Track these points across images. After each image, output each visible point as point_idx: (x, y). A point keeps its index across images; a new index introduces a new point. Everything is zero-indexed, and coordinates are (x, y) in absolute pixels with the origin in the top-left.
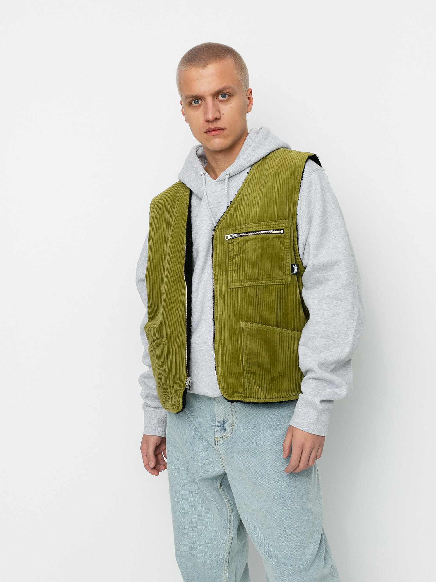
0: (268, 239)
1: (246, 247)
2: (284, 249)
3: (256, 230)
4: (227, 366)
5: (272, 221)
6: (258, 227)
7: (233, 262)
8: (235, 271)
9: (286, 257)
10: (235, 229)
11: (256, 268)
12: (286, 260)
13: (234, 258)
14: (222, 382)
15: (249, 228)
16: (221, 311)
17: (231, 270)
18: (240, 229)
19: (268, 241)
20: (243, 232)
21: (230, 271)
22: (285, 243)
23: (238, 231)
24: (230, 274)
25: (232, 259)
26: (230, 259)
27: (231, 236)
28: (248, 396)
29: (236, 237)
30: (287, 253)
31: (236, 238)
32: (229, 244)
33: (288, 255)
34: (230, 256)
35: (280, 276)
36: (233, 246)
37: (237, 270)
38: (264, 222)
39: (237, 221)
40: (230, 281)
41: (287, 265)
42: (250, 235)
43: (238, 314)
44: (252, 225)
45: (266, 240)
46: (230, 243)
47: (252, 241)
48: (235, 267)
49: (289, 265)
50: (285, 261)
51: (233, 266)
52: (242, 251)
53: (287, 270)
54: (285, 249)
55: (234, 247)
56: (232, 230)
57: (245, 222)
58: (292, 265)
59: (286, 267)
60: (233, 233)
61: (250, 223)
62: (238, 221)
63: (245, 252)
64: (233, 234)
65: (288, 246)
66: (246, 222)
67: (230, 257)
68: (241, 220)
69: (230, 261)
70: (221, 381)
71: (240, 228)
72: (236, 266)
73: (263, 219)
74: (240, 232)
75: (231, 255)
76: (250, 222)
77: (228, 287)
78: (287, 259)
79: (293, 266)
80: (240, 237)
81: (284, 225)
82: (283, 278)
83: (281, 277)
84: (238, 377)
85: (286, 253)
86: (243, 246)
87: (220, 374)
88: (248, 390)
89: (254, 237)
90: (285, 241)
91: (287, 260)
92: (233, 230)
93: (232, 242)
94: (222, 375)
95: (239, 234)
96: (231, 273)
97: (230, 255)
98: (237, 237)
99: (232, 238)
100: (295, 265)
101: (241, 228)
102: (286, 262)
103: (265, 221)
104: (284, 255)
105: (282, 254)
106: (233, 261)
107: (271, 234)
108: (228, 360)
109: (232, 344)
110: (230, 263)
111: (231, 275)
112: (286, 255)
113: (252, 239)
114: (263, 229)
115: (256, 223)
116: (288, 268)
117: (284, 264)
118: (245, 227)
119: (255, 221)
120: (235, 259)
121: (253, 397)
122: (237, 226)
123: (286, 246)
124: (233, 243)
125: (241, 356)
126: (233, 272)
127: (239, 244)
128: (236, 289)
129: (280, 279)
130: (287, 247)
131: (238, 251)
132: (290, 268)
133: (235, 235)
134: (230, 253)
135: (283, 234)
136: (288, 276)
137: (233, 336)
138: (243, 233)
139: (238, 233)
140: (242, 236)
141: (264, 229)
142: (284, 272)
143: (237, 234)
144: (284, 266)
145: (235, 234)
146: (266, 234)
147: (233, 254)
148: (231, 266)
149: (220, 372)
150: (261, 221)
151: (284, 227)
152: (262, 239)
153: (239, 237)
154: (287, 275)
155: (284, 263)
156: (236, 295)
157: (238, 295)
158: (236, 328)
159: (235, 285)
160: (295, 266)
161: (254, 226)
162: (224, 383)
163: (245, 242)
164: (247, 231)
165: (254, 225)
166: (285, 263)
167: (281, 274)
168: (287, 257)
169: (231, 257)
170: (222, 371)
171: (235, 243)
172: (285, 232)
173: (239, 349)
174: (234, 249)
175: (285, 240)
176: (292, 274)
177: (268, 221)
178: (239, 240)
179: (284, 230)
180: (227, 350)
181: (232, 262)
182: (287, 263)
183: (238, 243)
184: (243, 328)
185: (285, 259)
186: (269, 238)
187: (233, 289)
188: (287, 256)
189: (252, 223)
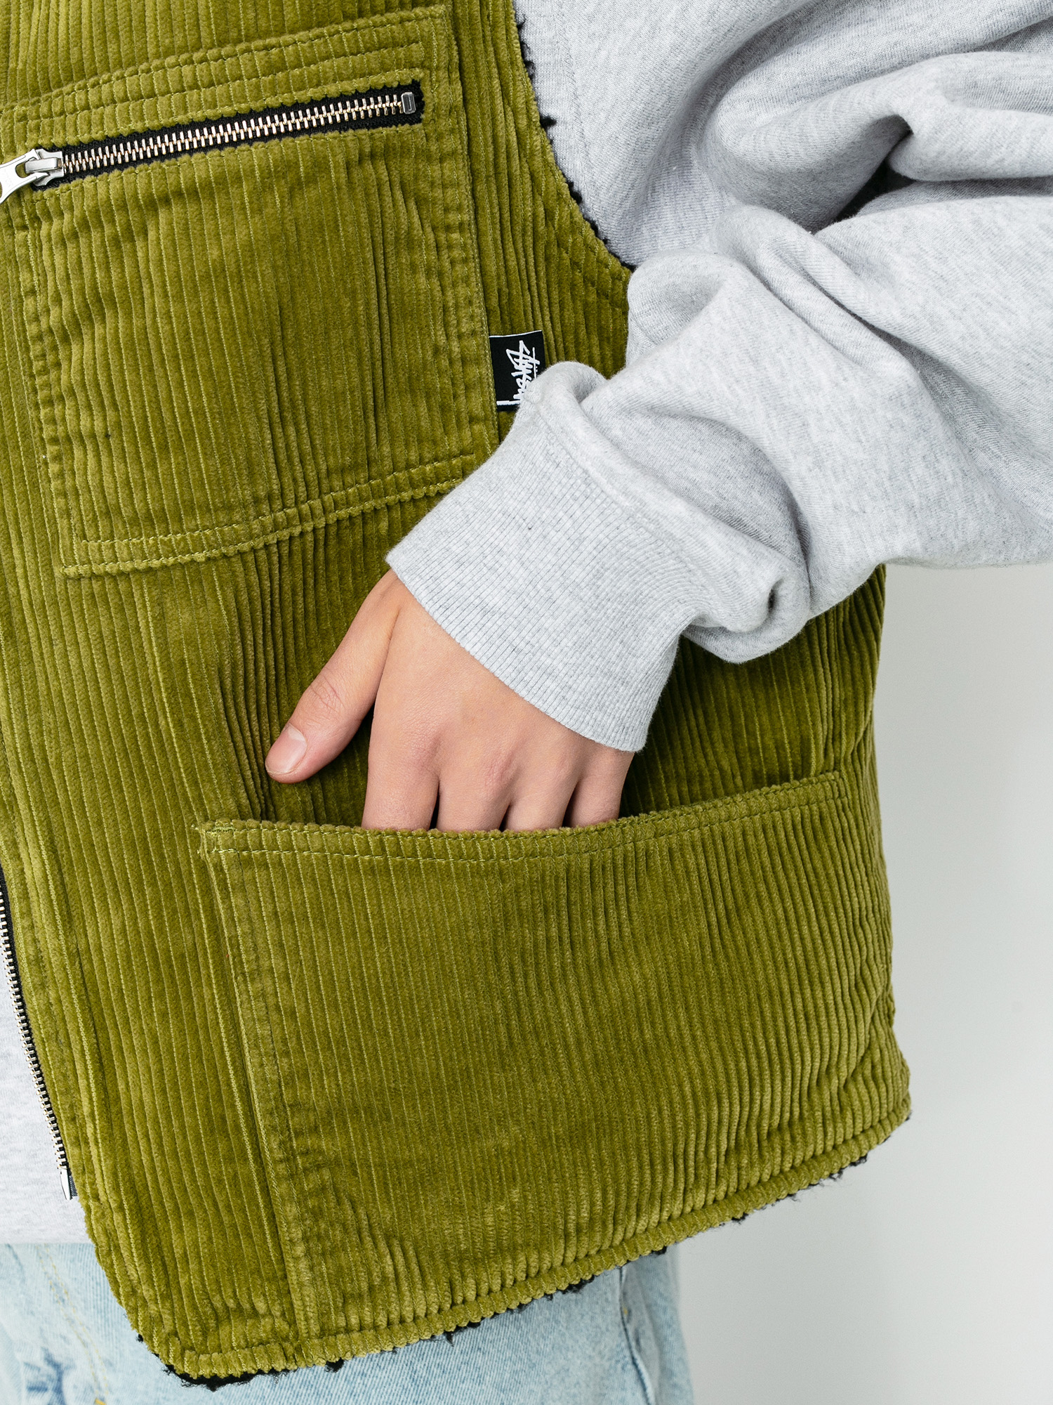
0: (311, 180)
1: (152, 255)
2: (431, 236)
3: (209, 113)
4: (147, 1136)
5: (320, 25)
6: (219, 89)
7: (64, 377)
8: (89, 447)
9: (449, 293)
10: (44, 109)
11: (250, 419)
12: (452, 320)
13: (66, 339)
14: (125, 1254)
15: (152, 95)
16: (30, 747)
17: (55, 441)
18: (87, 107)
19: (312, 193)
20: (112, 133)
21: (51, 449)
22: (438, 193)
23: (70, 130)
24: (53, 468)
25: (55, 348)
26: (35, 349)
27: (21, 170)
28: (315, 1329)
29: (61, 174)
30: (452, 263)
31: (63, 186)
32: (20, 235)
33: (466, 281)
34: (32, 330)
35: (420, 441)
36: (45, 252)
37: (100, 439)
38: (260, 43)
39: (51, 44)
40: (62, 524)
41: (462, 352)
42: (169, 156)
43: (166, 766)
44: (172, 74)
45: (296, 187)
46: (25, 228)
47: (191, 209)
48: (84, 415)
49: (479, 347)
50: (446, 325)
51: (69, 403)
52: (123, 287)
53: (467, 388)
54: (442, 237)
55: (58, 259)
56: (24, 118)
57: (112, 48)
58: (499, 349)
59: (458, 366)
60: (38, 147)
61: (157, 56)
62: (62, 42)
63: (146, 290)
64: (33, 153)
65: (459, 209)
66: (124, 48)
67: (40, 338)
68: (85, 33)
69: (37, 365)
70: (117, 1247)
71: (80, 97)
72: (89, 407)
73: (251, 15)
74: (85, 138)
75: (43, 320)
76: (151, 49)
77: (58, 571)
78: (457, 306)
79: (508, 352)
80: (89, 171)
81: (417, 50)
82: (441, 452)
83: (427, 446)
84: (228, 1207)
85: (447, 264)
86: (126, 247)
87: (103, 1199)
88: (309, 1291)
89: (201, 168)
90: (437, 174)
91: (462, 313)
92: (32, 123)
93: (36, 219)
94: (121, 1208)
95: (80, 147)
96: (58, 458)
97: (37, 319)
98: (68, 178)
99: (33, 186)
100: (522, 344)
101: (93, 98)
102: (453, 331)
103: (268, 34)
104: (435, 281)
105: (422, 279)
106: (64, 366)
107: (330, 135)
108: (146, 1098)
109: (159, 981)
110: (38, 381)
111: (61, 475)
112: (447, 281)
113: (194, 193)
114: (258, 98)
115: (197, 56)
116: (474, 372)
117: (436, 351)
118: (117, 88)
119: (191, 40)
120: (75, 348)
121: (356, 1327)
122: (59, 85)
123: (447, 210)
124: (45, 226)
125: (233, 1063)
126: (78, 453)
127: (95, 235)
128: (122, 586)
129: (421, 461)
130: (454, 218)
131: (94, 287)
132: (486, 371)
133: (50, 161)
134: (29, 304)
135: (417, 126)
136: (476, 427)
137: (161, 930)
138: (109, 141)
139: (71, 140)
140: (110, 168)
141: (271, 101)
142: (444, 409)
143: (67, 150)
144: (445, 363)
145: (53, 149)
146: (288, 140)
147: (54, 312)
148: (49, 402)
149: (104, 1186)
150: (234, 34)
151: (422, 66)
152: (271, 176)
153: (82, 174)
154: (465, 421)
155: (442, 340)
156: (126, 627)
157: (138, 628)
158: (171, 868)
159: (107, 554)
160: (520, 354)
161: (188, 79)
162: (145, 1257)
163: (133, 217)
164: (138, 126)
165: (186, 70)
166: (448, 336)
167: (425, 423)
168: (456, 297)
169: (47, 340)
170: (115, 1174)
171: (56, 221)
172: (429, 109)
173: (210, 1016)
174: (60, 272)
175: (434, 171)
176: (500, 408)
177: (292, 32)
178: (88, 203)
179: (426, 89)
180: (134, 1028)
181: (53, 375)
182: (460, 337)
183: (85, 224)
184: (219, 868)
185: (445, 309)
186: (319, 166)
187: (96, 585)
188: (454, 285)
189: (171, 60)
